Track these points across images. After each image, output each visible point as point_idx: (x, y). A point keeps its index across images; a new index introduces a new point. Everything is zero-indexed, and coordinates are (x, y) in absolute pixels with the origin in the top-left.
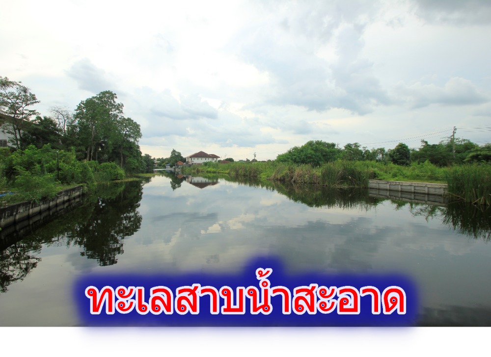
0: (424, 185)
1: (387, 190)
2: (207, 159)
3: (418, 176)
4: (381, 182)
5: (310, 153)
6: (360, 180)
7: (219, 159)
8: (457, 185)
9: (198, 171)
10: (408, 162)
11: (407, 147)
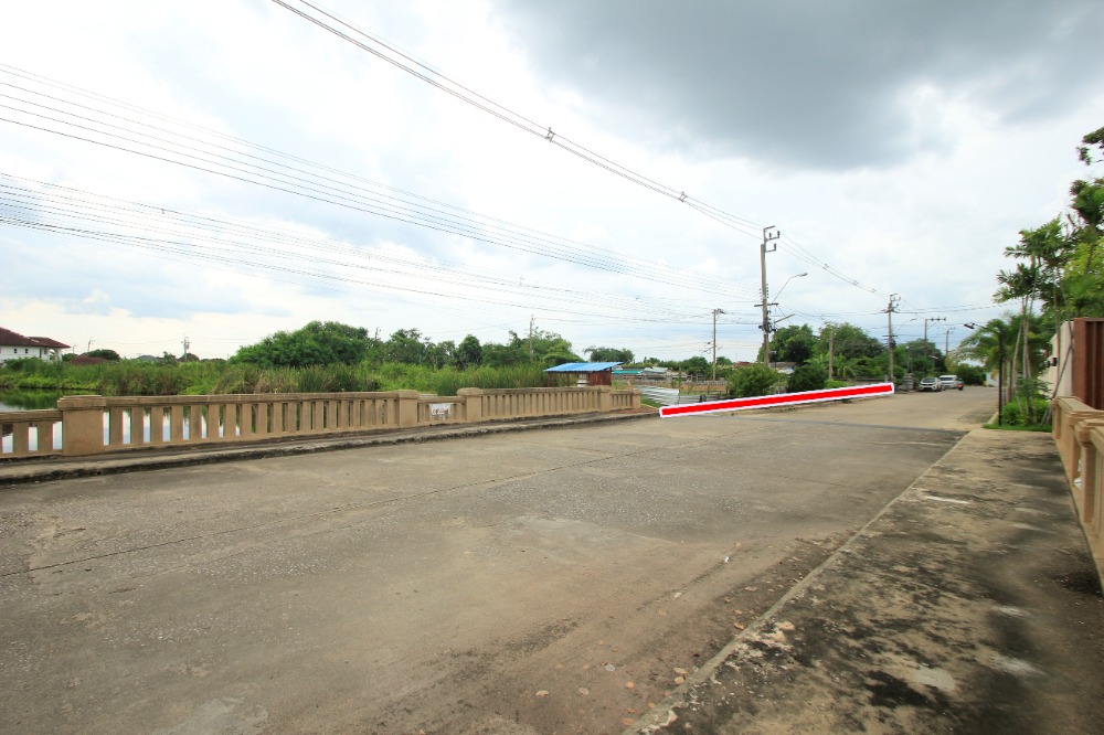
2: (21, 351)
5: (311, 347)
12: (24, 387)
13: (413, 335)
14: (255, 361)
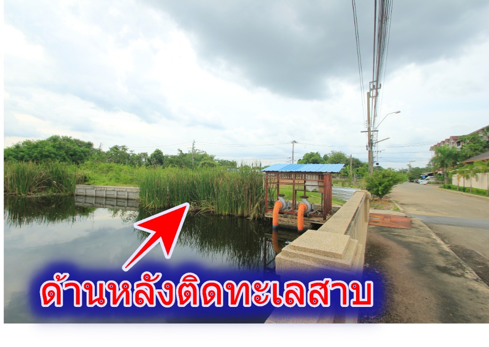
11: (162, 153)
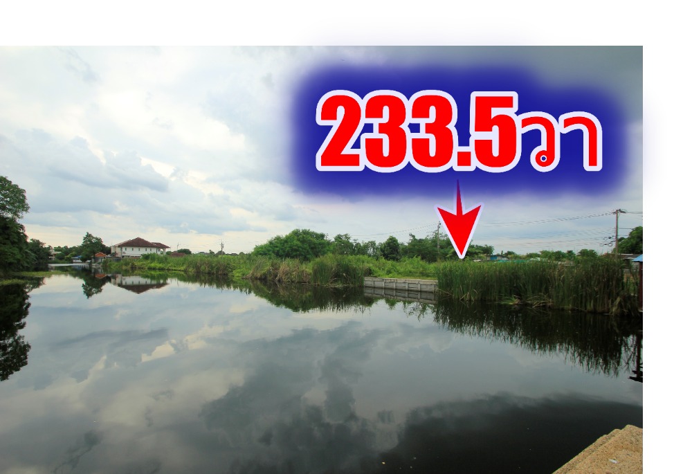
0: (417, 282)
1: (382, 288)
2: (148, 250)
3: (410, 272)
4: (376, 279)
5: (297, 245)
6: (355, 278)
7: (167, 250)
8: (447, 281)
9: (133, 268)
10: (399, 257)
11: (397, 241)
12: (150, 269)
13: (347, 238)
14: (266, 254)
